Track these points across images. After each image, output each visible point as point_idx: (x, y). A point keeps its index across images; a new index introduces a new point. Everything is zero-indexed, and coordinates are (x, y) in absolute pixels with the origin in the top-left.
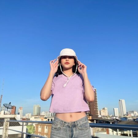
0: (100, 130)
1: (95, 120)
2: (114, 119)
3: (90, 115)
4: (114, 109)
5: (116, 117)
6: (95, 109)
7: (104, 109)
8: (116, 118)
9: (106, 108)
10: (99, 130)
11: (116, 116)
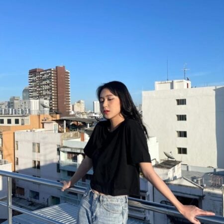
0: (72, 136)
1: (65, 122)
2: (92, 117)
3: (57, 113)
4: (94, 103)
5: (95, 114)
6: (65, 103)
7: (79, 102)
8: (96, 116)
9: (82, 101)
10: (70, 136)
11: (96, 112)
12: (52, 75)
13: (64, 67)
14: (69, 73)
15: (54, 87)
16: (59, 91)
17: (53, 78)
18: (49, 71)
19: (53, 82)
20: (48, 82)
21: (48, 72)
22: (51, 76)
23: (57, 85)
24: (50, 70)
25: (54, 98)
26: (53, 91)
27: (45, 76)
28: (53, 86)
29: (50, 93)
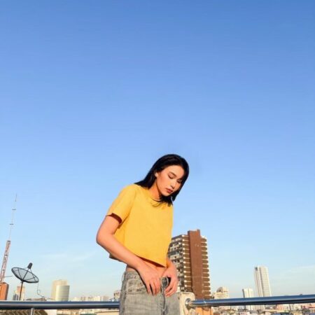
4: (243, 290)
6: (203, 291)
7: (220, 291)
9: (224, 289)
12: (183, 244)
13: (199, 231)
14: (205, 240)
15: (186, 265)
16: (193, 270)
17: (184, 249)
18: (179, 239)
19: (184, 256)
20: (178, 256)
21: (177, 240)
22: (181, 246)
23: (190, 261)
24: (180, 236)
25: (187, 284)
26: (185, 272)
27: (174, 247)
28: (184, 262)
29: (181, 275)
